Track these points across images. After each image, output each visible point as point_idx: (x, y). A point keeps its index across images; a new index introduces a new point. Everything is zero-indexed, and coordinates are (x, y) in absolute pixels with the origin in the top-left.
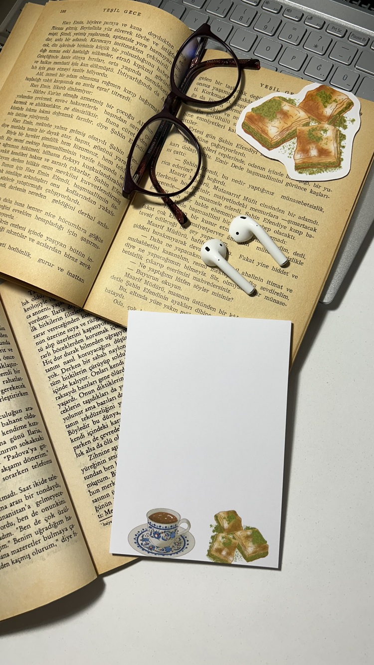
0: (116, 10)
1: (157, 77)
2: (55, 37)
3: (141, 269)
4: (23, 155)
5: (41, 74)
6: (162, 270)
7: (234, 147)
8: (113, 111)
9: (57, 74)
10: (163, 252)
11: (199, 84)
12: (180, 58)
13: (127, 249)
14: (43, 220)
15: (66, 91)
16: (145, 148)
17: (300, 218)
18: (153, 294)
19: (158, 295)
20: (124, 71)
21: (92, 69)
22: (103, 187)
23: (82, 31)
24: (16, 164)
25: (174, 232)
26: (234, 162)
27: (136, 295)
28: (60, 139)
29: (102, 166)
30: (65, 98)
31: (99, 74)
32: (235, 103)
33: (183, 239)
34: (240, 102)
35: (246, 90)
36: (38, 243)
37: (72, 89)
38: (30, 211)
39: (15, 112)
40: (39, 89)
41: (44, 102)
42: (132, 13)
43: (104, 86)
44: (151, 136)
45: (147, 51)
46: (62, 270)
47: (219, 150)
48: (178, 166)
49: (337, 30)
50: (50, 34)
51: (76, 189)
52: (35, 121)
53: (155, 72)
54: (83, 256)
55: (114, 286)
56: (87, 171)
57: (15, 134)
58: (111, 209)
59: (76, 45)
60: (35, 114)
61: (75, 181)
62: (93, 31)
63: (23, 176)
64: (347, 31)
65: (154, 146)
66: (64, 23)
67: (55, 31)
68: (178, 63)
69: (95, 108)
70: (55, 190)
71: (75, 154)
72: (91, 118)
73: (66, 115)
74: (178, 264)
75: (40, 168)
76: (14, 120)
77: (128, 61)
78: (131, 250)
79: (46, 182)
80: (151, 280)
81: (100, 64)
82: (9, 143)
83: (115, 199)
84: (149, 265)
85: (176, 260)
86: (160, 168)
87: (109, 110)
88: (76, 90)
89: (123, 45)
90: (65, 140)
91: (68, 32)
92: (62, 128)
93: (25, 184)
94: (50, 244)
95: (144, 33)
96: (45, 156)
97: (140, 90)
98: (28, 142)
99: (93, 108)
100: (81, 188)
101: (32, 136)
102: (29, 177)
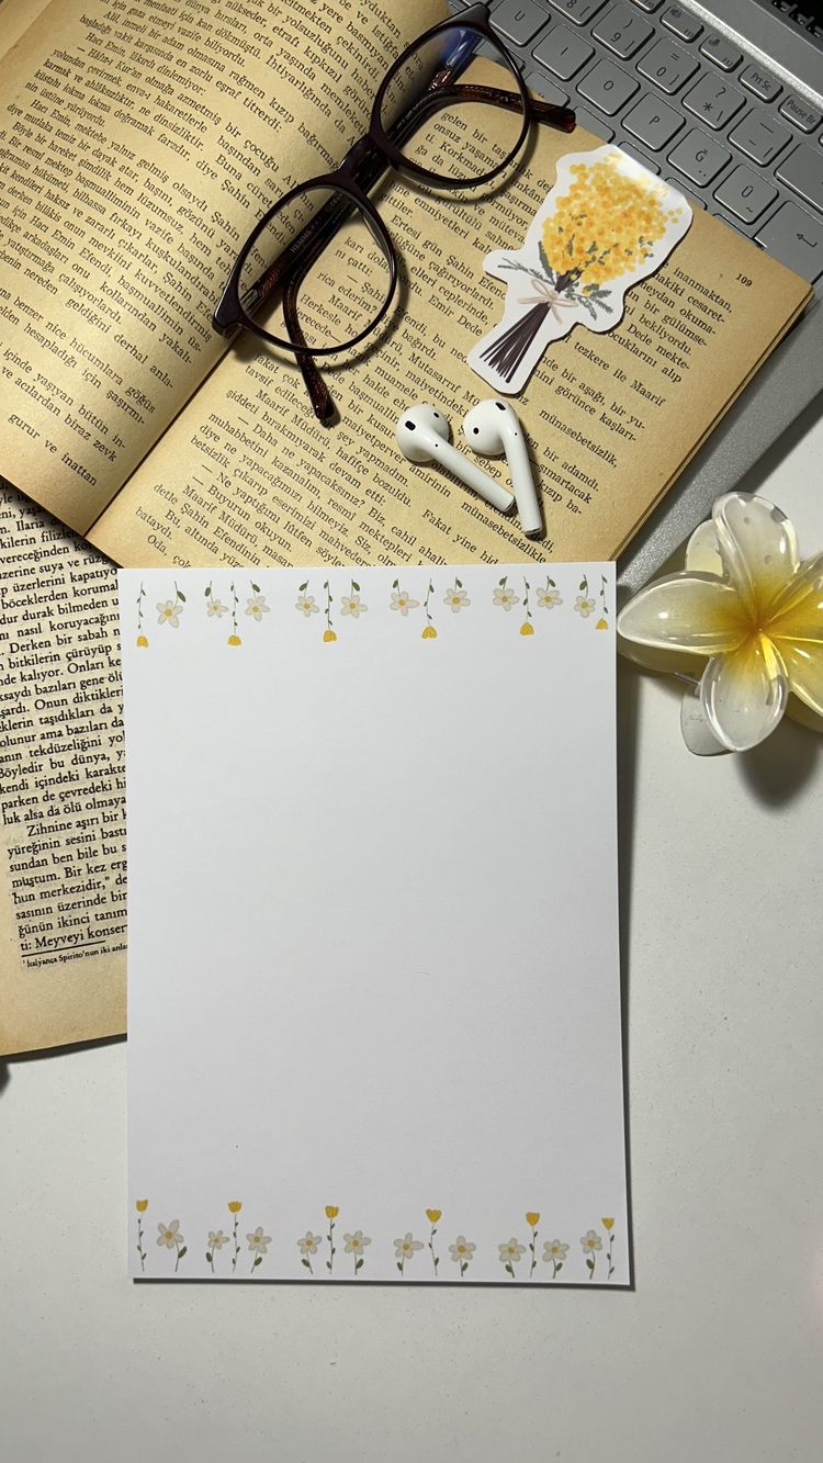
1: (348, 90)
3: (221, 486)
4: (34, 186)
5: (115, 18)
6: (261, 499)
7: (473, 283)
8: (237, 143)
9: (145, 28)
10: (274, 462)
11: (440, 128)
12: (410, 62)
13: (202, 438)
14: (38, 337)
15: (153, 73)
16: (288, 236)
17: (565, 466)
18: (233, 543)
19: (240, 548)
20: (281, 60)
21: (217, 38)
22: (179, 298)
24: (14, 201)
25: (305, 429)
26: (467, 314)
27: (198, 537)
28: (115, 174)
29: (186, 253)
30: (149, 88)
31: (228, 54)
32: (502, 190)
33: (319, 447)
34: (514, 191)
35: (532, 166)
36: (19, 382)
37: (166, 72)
38: (18, 312)
39: (42, 85)
40: (101, 49)
41: (104, 82)
43: (232, 83)
44: (309, 215)
45: (339, 29)
46: (53, 449)
47: (442, 281)
48: (349, 293)
49: (762, 83)
51: (121, 289)
52: (76, 119)
53: (347, 80)
54: (105, 430)
55: (157, 507)
56: (153, 257)
57: (29, 134)
58: (187, 348)
60: (81, 104)
61: (123, 271)
63: (23, 232)
64: (782, 90)
65: (309, 239)
68: (402, 70)
69: (202, 128)
70: (80, 280)
71: (136, 214)
72: (188, 146)
73: (140, 125)
74: (297, 496)
75: (60, 226)
76: (36, 104)
77: (295, 41)
78: (210, 443)
79: (64, 260)
80: (234, 515)
81: (236, 33)
82: (13, 150)
83: (200, 329)
84: (237, 482)
85: (296, 487)
86: (313, 289)
87: (228, 137)
88: (174, 75)
89: (294, 4)
90: (125, 179)
92: (125, 151)
93: (22, 250)
94: (41, 389)
96: (76, 203)
97: (303, 110)
98: (50, 162)
99: (198, 125)
100: (133, 291)
101: (63, 150)
102: (35, 239)
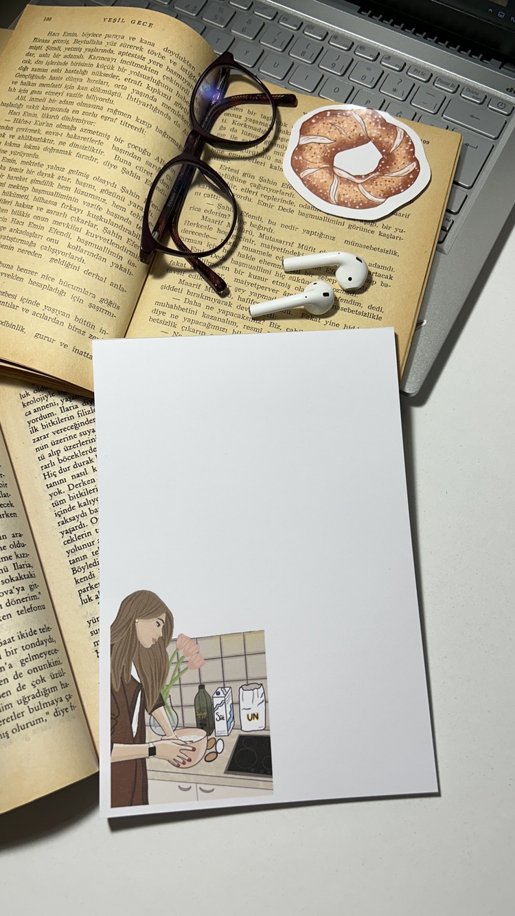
0: (121, 20)
2: (38, 52)
4: (6, 202)
5: (23, 98)
7: (279, 187)
8: (124, 146)
9: (45, 99)
10: (203, 316)
11: (228, 115)
13: (155, 316)
14: (39, 285)
15: (59, 121)
16: (168, 192)
20: (134, 96)
21: (93, 93)
22: (115, 240)
23: (77, 46)
26: (282, 204)
28: (56, 182)
29: (112, 214)
30: (60, 130)
31: (103, 100)
32: (276, 137)
34: (281, 135)
36: (34, 314)
37: (68, 119)
38: (20, 274)
40: (20, 117)
41: (30, 134)
42: (142, 23)
43: (110, 115)
45: (162, 71)
46: (66, 346)
47: (260, 191)
48: (211, 212)
50: (31, 47)
51: (80, 244)
52: (19, 159)
53: (175, 98)
54: (93, 328)
56: (94, 221)
58: (128, 267)
59: (69, 64)
60: (19, 150)
61: (78, 234)
62: (92, 46)
63: (8, 229)
66: (50, 34)
67: (38, 44)
69: (100, 143)
70: (53, 246)
71: (76, 200)
72: (95, 155)
73: (62, 152)
75: (31, 219)
77: (140, 84)
78: (161, 317)
79: (40, 237)
81: (103, 87)
83: (132, 254)
87: (117, 144)
88: (73, 119)
89: (132, 63)
90: (63, 183)
91: (56, 45)
92: (57, 168)
93: (12, 239)
94: (49, 314)
95: (157, 49)
96: (36, 204)
97: (156, 120)
98: (11, 186)
99: (97, 143)
100: (87, 243)
101: (17, 178)
102: (17, 231)
